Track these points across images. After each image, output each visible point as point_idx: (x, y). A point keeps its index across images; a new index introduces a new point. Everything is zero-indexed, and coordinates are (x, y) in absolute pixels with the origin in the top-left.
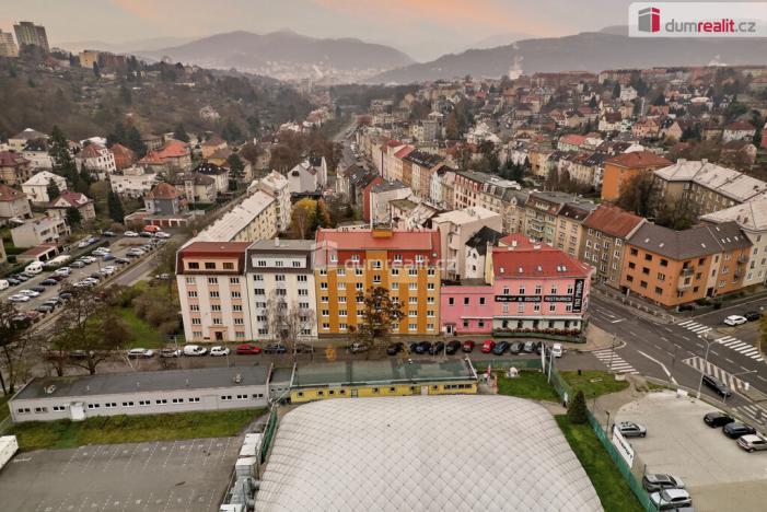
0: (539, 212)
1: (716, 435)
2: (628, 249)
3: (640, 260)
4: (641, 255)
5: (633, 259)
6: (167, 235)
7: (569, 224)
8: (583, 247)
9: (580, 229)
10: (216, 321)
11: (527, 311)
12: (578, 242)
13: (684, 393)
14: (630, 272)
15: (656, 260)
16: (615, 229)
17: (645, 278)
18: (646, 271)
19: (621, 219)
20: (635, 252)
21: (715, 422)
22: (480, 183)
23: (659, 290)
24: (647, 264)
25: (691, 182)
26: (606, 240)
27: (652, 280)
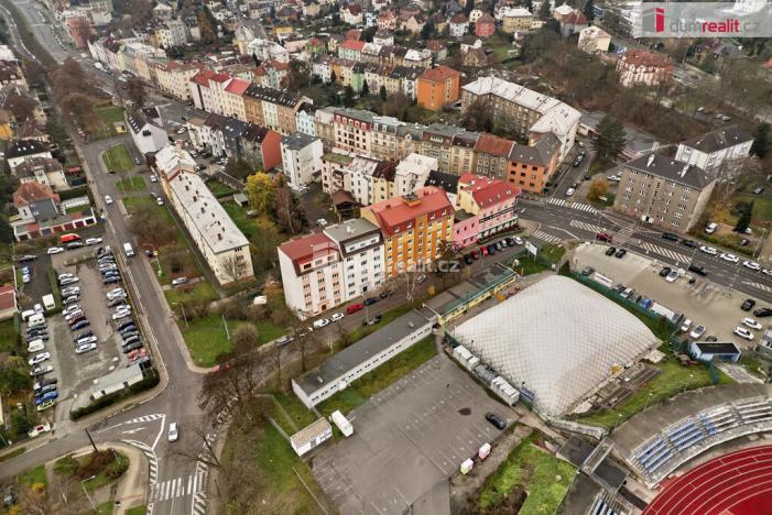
0: (434, 144)
1: (613, 259)
2: (510, 163)
3: (519, 169)
4: (519, 165)
5: (514, 169)
6: (100, 240)
7: (462, 152)
8: (474, 165)
9: (471, 154)
10: (322, 298)
11: (494, 223)
12: (471, 163)
13: (588, 243)
14: (512, 177)
15: (530, 167)
16: (499, 151)
17: (522, 179)
18: (523, 175)
19: (499, 144)
20: (515, 164)
21: (609, 254)
22: (368, 124)
23: (532, 185)
24: (523, 171)
25: (491, 94)
26: (493, 159)
27: (527, 180)
